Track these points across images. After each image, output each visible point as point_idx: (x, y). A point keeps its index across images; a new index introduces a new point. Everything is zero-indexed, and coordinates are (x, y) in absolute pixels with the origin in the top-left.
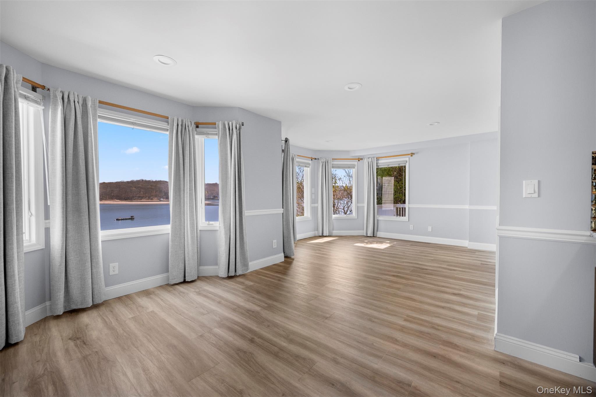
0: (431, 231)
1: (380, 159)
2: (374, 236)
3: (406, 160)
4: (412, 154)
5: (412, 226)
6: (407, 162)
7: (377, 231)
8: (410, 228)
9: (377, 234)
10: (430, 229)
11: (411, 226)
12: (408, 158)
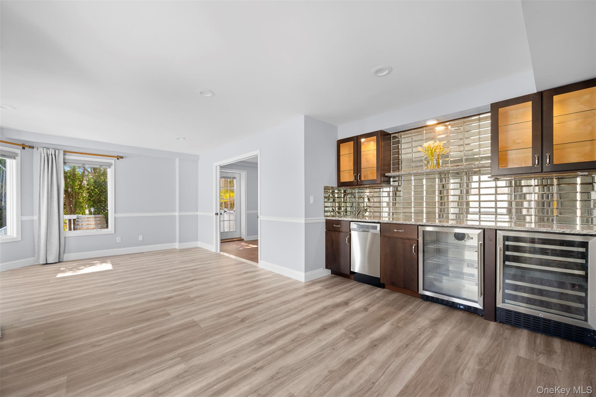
0: (142, 240)
1: (67, 153)
2: (59, 262)
3: (111, 162)
4: (119, 158)
5: (120, 238)
6: (112, 165)
7: (64, 253)
8: (117, 241)
9: (63, 256)
10: (140, 238)
11: (117, 238)
12: (114, 161)
